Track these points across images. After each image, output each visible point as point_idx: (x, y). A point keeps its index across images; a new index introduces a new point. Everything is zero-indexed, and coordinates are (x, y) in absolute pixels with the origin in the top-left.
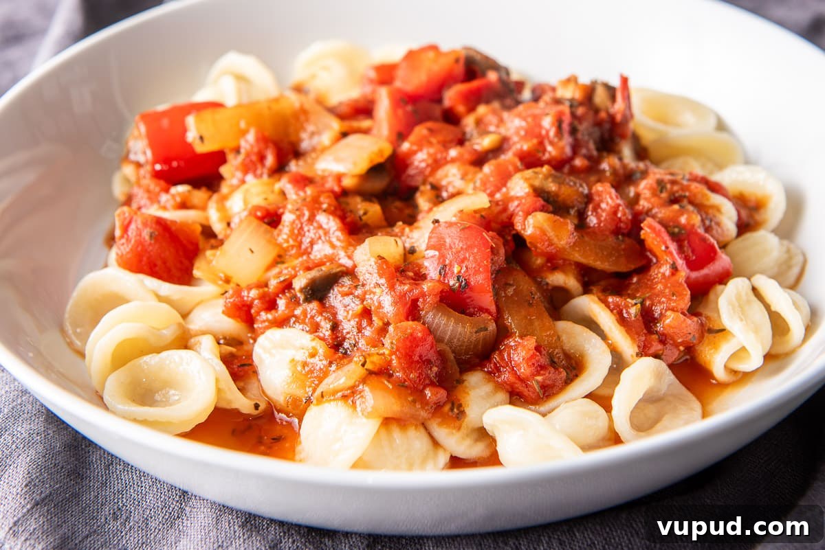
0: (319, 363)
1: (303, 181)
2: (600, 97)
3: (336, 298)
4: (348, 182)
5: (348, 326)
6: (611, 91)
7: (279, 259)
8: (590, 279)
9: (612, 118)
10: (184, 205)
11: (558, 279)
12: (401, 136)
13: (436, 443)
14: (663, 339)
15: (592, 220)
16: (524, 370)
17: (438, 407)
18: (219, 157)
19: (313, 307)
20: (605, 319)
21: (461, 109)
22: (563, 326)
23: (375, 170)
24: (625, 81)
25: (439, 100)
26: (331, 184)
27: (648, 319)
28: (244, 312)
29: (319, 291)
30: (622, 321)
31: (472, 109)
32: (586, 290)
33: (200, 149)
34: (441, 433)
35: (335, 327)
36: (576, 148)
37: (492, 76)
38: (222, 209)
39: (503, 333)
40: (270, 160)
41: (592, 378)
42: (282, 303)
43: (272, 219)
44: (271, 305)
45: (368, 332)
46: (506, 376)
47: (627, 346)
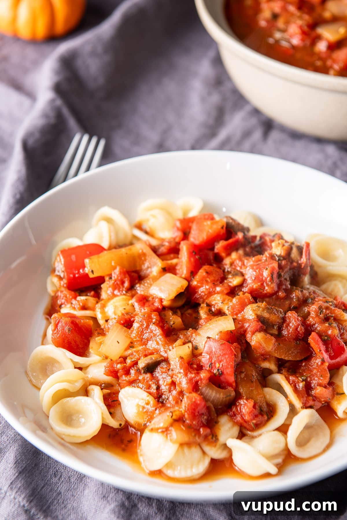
0: (150, 408)
1: (144, 300)
2: (294, 253)
3: (158, 373)
4: (165, 303)
5: (164, 388)
6: (300, 249)
7: (131, 346)
8: (281, 365)
9: (300, 265)
10: (84, 308)
11: (266, 365)
12: (193, 273)
13: (204, 453)
14: (315, 398)
15: (285, 333)
16: (247, 418)
17: (206, 437)
18: (101, 280)
19: (148, 375)
20: (288, 388)
21: (223, 255)
22: (267, 390)
23: (179, 296)
24: (308, 245)
25: (213, 249)
26: (157, 304)
27: (308, 387)
28: (114, 374)
29: (150, 369)
30: (296, 390)
31: (229, 254)
32: (279, 372)
33: (91, 276)
34: (207, 449)
35: (158, 388)
36: (280, 285)
37: (240, 235)
38: (103, 312)
39: (238, 396)
40: (126, 284)
41: (279, 420)
42: (132, 372)
43: (128, 324)
44: (127, 372)
45: (174, 393)
46: (239, 418)
47: (298, 404)
